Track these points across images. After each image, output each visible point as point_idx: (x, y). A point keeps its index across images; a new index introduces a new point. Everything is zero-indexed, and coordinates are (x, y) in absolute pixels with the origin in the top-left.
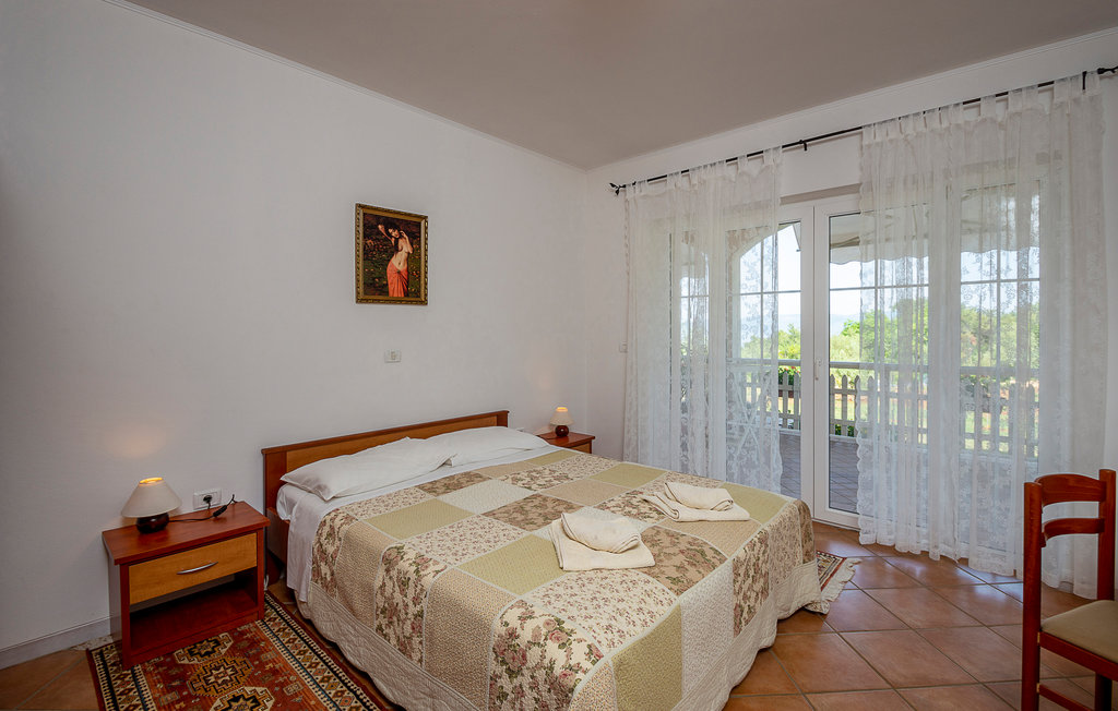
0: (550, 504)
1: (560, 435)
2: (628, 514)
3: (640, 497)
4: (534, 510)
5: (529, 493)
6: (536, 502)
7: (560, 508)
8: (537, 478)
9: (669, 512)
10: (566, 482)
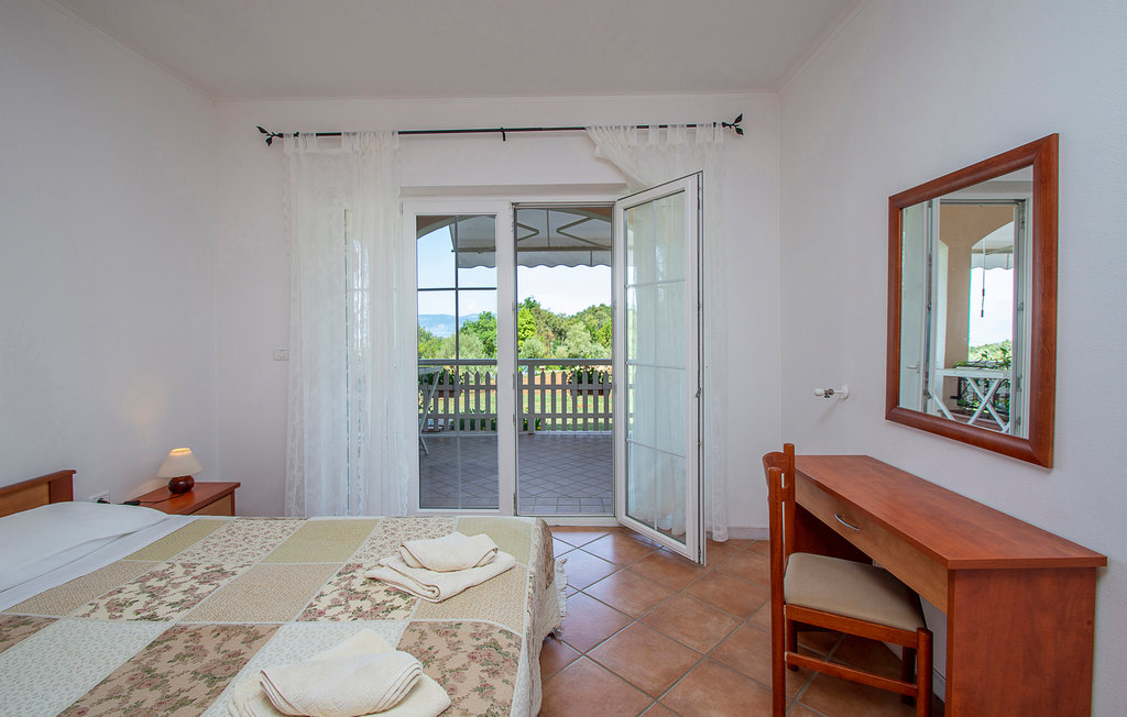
0: (209, 643)
1: (179, 493)
2: (359, 614)
3: (361, 575)
4: (179, 668)
5: (156, 630)
6: (178, 646)
7: (235, 644)
8: (163, 590)
9: (422, 592)
10: (224, 582)
